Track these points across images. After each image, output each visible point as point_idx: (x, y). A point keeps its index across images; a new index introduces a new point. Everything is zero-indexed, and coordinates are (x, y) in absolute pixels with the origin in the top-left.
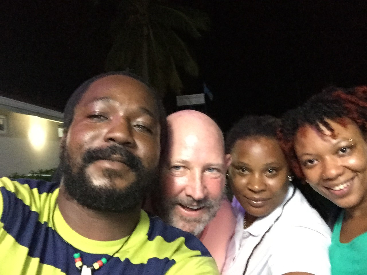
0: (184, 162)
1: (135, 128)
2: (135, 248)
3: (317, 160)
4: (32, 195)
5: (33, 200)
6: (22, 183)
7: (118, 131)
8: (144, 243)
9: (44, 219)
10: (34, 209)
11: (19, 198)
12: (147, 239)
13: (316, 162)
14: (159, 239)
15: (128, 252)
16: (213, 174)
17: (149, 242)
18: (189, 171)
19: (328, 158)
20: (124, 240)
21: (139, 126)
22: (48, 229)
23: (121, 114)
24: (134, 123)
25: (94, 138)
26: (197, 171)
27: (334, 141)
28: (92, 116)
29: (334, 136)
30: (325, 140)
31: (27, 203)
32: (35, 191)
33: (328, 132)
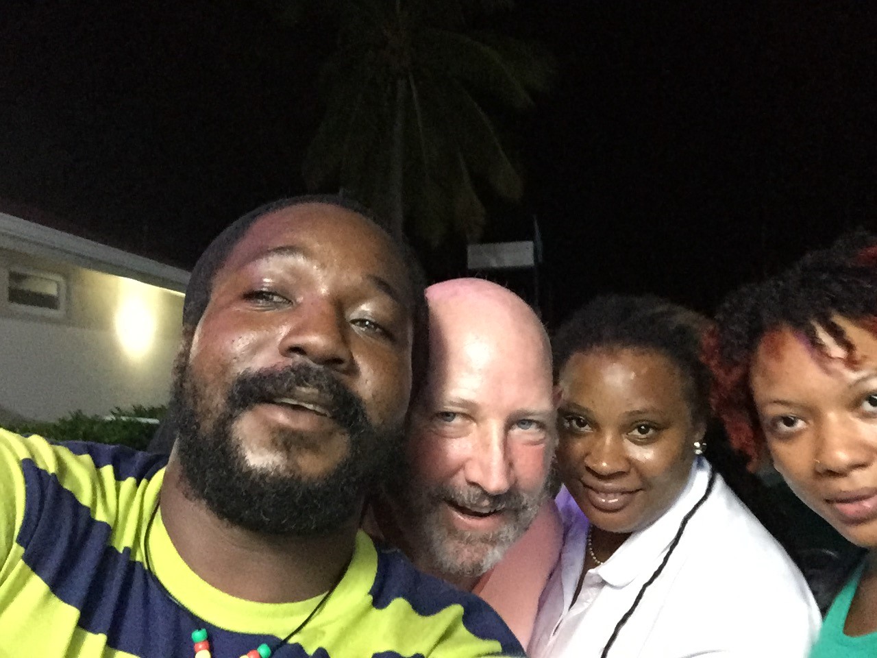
0: (465, 404)
1: (353, 326)
2: (341, 624)
3: (803, 419)
4: (98, 481)
5: (99, 494)
6: (76, 452)
7: (316, 331)
8: (363, 614)
9: (124, 541)
10: (100, 516)
11: (67, 486)
12: (370, 604)
13: (800, 424)
14: (399, 605)
15: (323, 633)
16: (528, 434)
17: (376, 613)
18: (475, 424)
19: (833, 417)
20: (314, 601)
21: (362, 322)
22: (132, 566)
23: (324, 290)
24: (354, 315)
25: (256, 348)
26: (494, 427)
27: (852, 376)
28: (253, 295)
29: (852, 362)
30: (828, 372)
31: (85, 500)
32: (108, 471)
33: (838, 352)
